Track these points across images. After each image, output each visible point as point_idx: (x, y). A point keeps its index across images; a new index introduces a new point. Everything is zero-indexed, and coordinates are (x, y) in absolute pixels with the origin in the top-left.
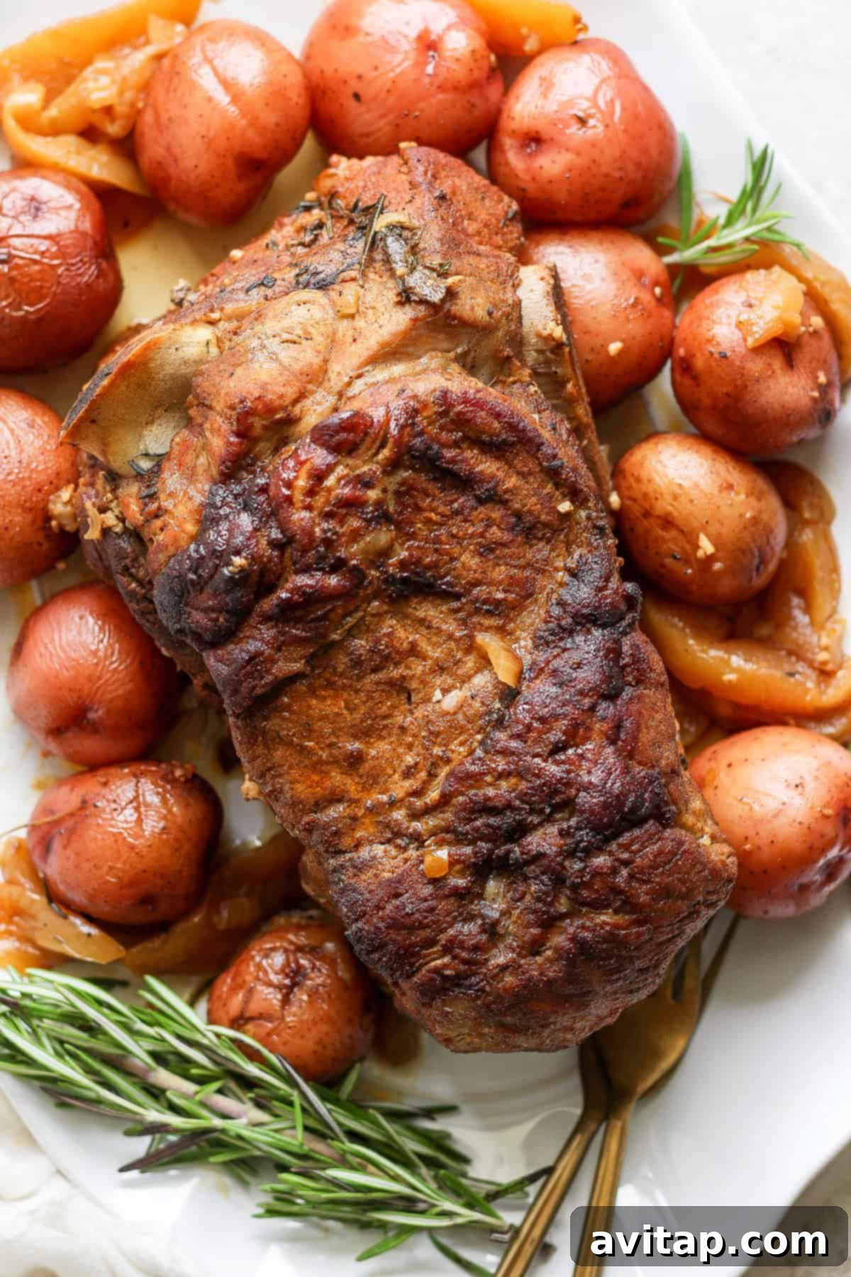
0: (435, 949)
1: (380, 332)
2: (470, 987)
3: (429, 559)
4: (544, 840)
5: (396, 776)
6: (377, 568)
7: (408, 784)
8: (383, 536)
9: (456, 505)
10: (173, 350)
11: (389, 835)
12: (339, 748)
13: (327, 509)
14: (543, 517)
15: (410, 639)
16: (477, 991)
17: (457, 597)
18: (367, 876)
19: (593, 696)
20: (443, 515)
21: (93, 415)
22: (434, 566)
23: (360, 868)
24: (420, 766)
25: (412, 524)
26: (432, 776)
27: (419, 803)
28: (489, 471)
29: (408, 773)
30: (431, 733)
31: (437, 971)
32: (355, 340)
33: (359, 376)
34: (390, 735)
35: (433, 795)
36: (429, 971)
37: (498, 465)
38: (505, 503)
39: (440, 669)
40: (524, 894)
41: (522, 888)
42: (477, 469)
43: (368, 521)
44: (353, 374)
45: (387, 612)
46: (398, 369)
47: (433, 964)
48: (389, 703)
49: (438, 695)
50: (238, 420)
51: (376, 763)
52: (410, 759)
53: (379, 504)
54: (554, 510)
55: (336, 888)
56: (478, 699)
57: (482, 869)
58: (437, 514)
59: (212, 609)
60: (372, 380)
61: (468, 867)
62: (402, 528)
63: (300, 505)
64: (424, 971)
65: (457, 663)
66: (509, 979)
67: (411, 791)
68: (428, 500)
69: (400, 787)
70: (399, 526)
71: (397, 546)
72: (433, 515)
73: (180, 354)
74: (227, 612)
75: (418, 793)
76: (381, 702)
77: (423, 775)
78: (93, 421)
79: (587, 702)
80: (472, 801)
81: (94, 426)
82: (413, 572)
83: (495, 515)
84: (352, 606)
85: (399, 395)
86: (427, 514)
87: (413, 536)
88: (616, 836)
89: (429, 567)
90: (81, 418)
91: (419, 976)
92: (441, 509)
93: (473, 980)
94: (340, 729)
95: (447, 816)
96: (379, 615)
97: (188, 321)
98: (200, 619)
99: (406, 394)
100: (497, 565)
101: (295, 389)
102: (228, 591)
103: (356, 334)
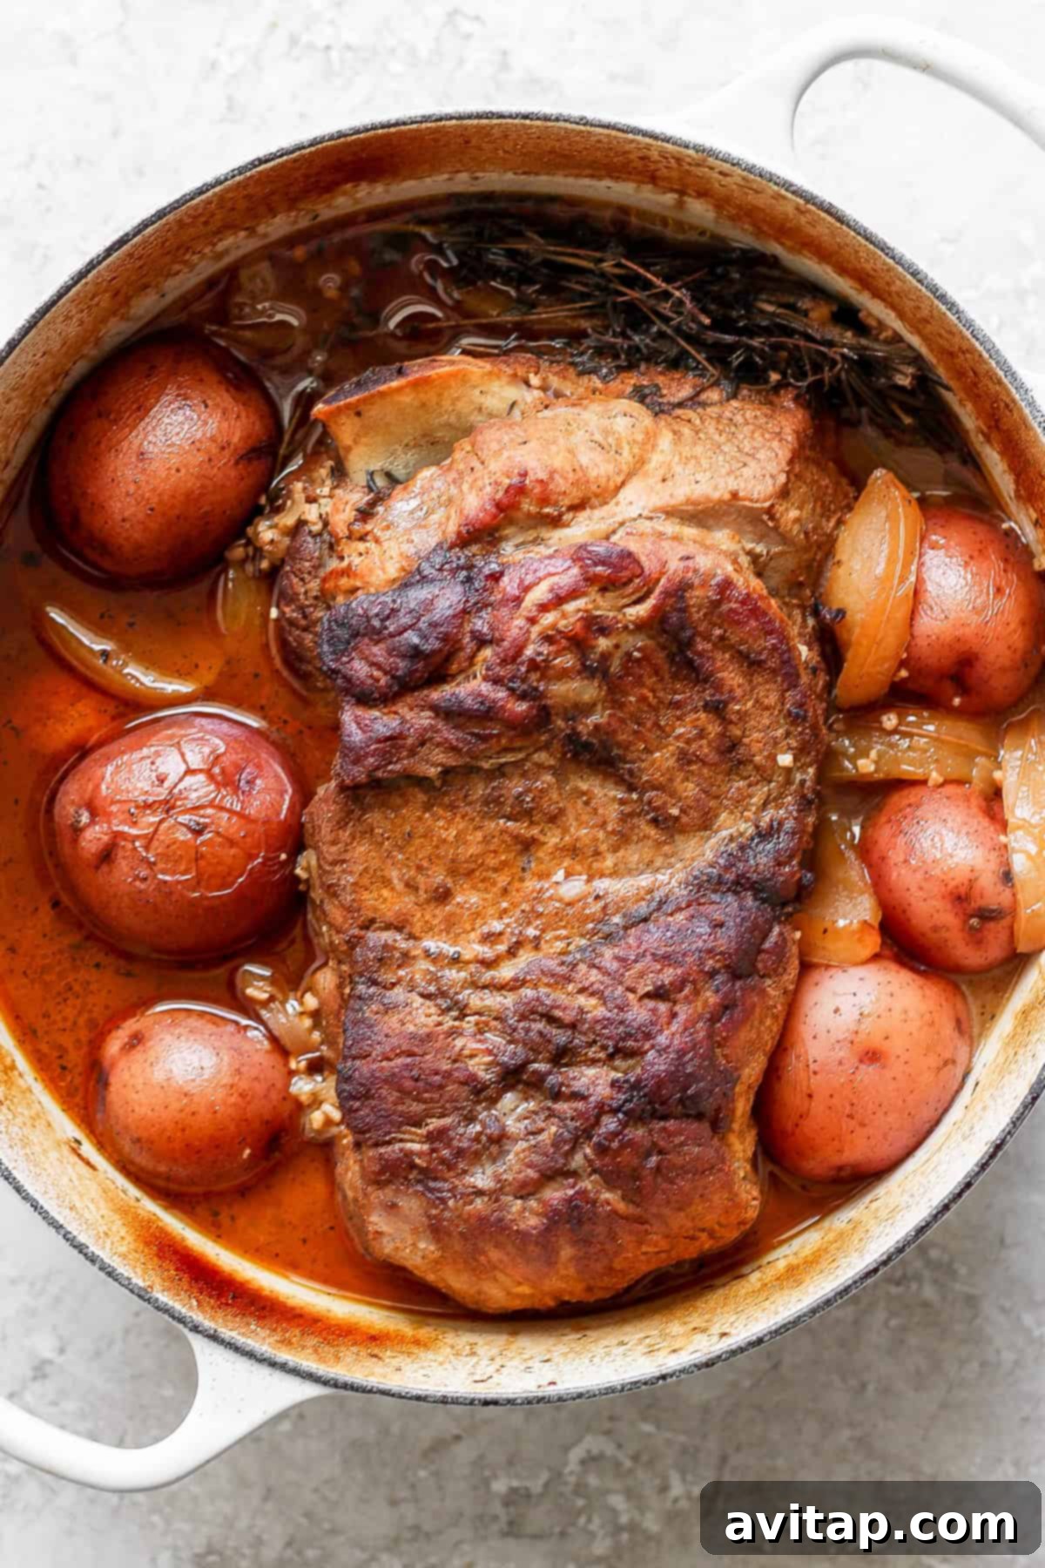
0: (419, 1131)
1: (694, 486)
2: (432, 1190)
3: (624, 737)
4: (594, 1080)
5: (473, 935)
6: (567, 720)
7: (486, 952)
8: (588, 691)
9: (678, 697)
10: (477, 392)
11: (432, 989)
12: (428, 876)
13: (550, 633)
14: (757, 759)
15: (561, 805)
16: (438, 1198)
17: (631, 788)
18: (393, 1021)
19: (718, 961)
20: (661, 702)
21: (362, 408)
22: (627, 746)
23: (388, 1009)
24: (504, 938)
25: (626, 694)
26: (512, 953)
27: (488, 976)
28: (731, 682)
29: (490, 938)
30: (533, 910)
31: (409, 1154)
32: (664, 480)
33: (651, 518)
34: (486, 890)
35: (506, 972)
36: (401, 1150)
37: (741, 681)
38: (725, 721)
39: (573, 851)
40: (541, 1131)
41: (541, 1125)
42: (719, 675)
43: (585, 668)
44: (645, 513)
45: (550, 767)
46: (690, 532)
47: (409, 1146)
48: (503, 858)
49: (560, 875)
50: (507, 491)
51: (458, 911)
52: (497, 926)
53: (605, 657)
54: (772, 758)
55: (351, 1015)
56: (601, 904)
57: (513, 1077)
58: (655, 697)
59: (378, 666)
60: (661, 529)
61: (498, 1064)
62: (614, 691)
63: (525, 613)
64: (397, 1146)
65: (597, 853)
66: (479, 1203)
67: (480, 957)
68: (654, 679)
69: (474, 949)
70: (613, 689)
71: (599, 707)
72: (650, 695)
73: (482, 399)
74: (393, 677)
75: (488, 964)
76: (495, 852)
77: (502, 948)
78: (358, 414)
79: (710, 964)
80: (538, 999)
81: (356, 419)
82: (601, 742)
83: (714, 729)
84: (518, 744)
85: (682, 559)
86: (645, 691)
87: (621, 706)
88: (664, 1118)
89: (619, 745)
90: (350, 404)
91: (390, 1148)
92: (661, 694)
93: (439, 1185)
94: (438, 857)
95: (507, 1001)
96: (541, 767)
97: (509, 371)
98: (360, 669)
99: (690, 563)
100: (686, 779)
101: (580, 494)
102: (403, 656)
103: (669, 476)
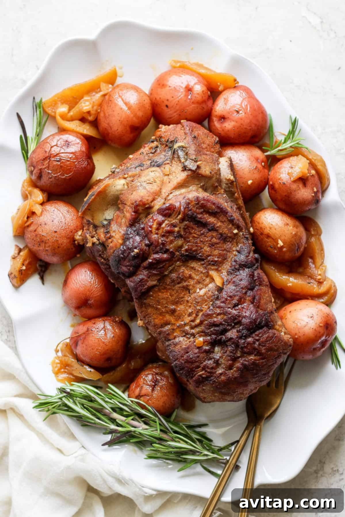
0: (200, 369)
1: (177, 179)
2: (211, 381)
3: (194, 249)
4: (232, 334)
5: (186, 316)
6: (178, 252)
7: (190, 318)
8: (180, 242)
9: (202, 232)
10: (113, 187)
11: (184, 334)
12: (168, 308)
13: (163, 234)
14: (229, 235)
15: (189, 273)
16: (213, 382)
17: (203, 260)
18: (178, 347)
19: (246, 289)
20: (198, 235)
21: (89, 208)
22: (196, 251)
23: (176, 345)
24: (193, 312)
25: (189, 238)
26: (197, 315)
27: (193, 324)
28: (212, 221)
29: (190, 315)
30: (196, 302)
31: (200, 375)
32: (169, 182)
33: (171, 193)
34: (184, 303)
35: (198, 321)
36: (198, 376)
37: (214, 219)
38: (217, 231)
39: (199, 282)
40: (227, 351)
41: (226, 349)
42: (208, 221)
43: (175, 237)
44: (169, 192)
45: (182, 265)
46: (183, 191)
47: (199, 374)
48: (183, 293)
49: (198, 290)
50: (134, 208)
51: (180, 312)
52: (190, 311)
53: (179, 232)
54: (232, 233)
55: (168, 351)
56: (211, 291)
57: (213, 344)
59: (128, 266)
60: (175, 194)
61: (209, 343)
63: (154, 233)
65: (204, 280)
66: (223, 377)
67: (191, 320)
68: (194, 230)
69: (187, 319)
70: (185, 239)
71: (184, 244)
72: (195, 235)
73: (116, 188)
74: (133, 266)
75: (193, 321)
76: (181, 293)
77: (194, 315)
78: (89, 210)
79: (244, 291)
80: (210, 323)
81: (90, 211)
82: (189, 253)
83: (214, 234)
84: (171, 264)
85: (183, 199)
86: (193, 235)
87: (189, 242)
88: (254, 332)
89: (194, 251)
90: (86, 209)
91: (195, 377)
92: (198, 233)
93: (212, 378)
94: (168, 302)
95: (202, 328)
96: (179, 266)
97: (118, 178)
98: (125, 269)
99: (186, 198)
100: (215, 250)
101: (152, 198)
102: (133, 260)
103: (170, 180)
